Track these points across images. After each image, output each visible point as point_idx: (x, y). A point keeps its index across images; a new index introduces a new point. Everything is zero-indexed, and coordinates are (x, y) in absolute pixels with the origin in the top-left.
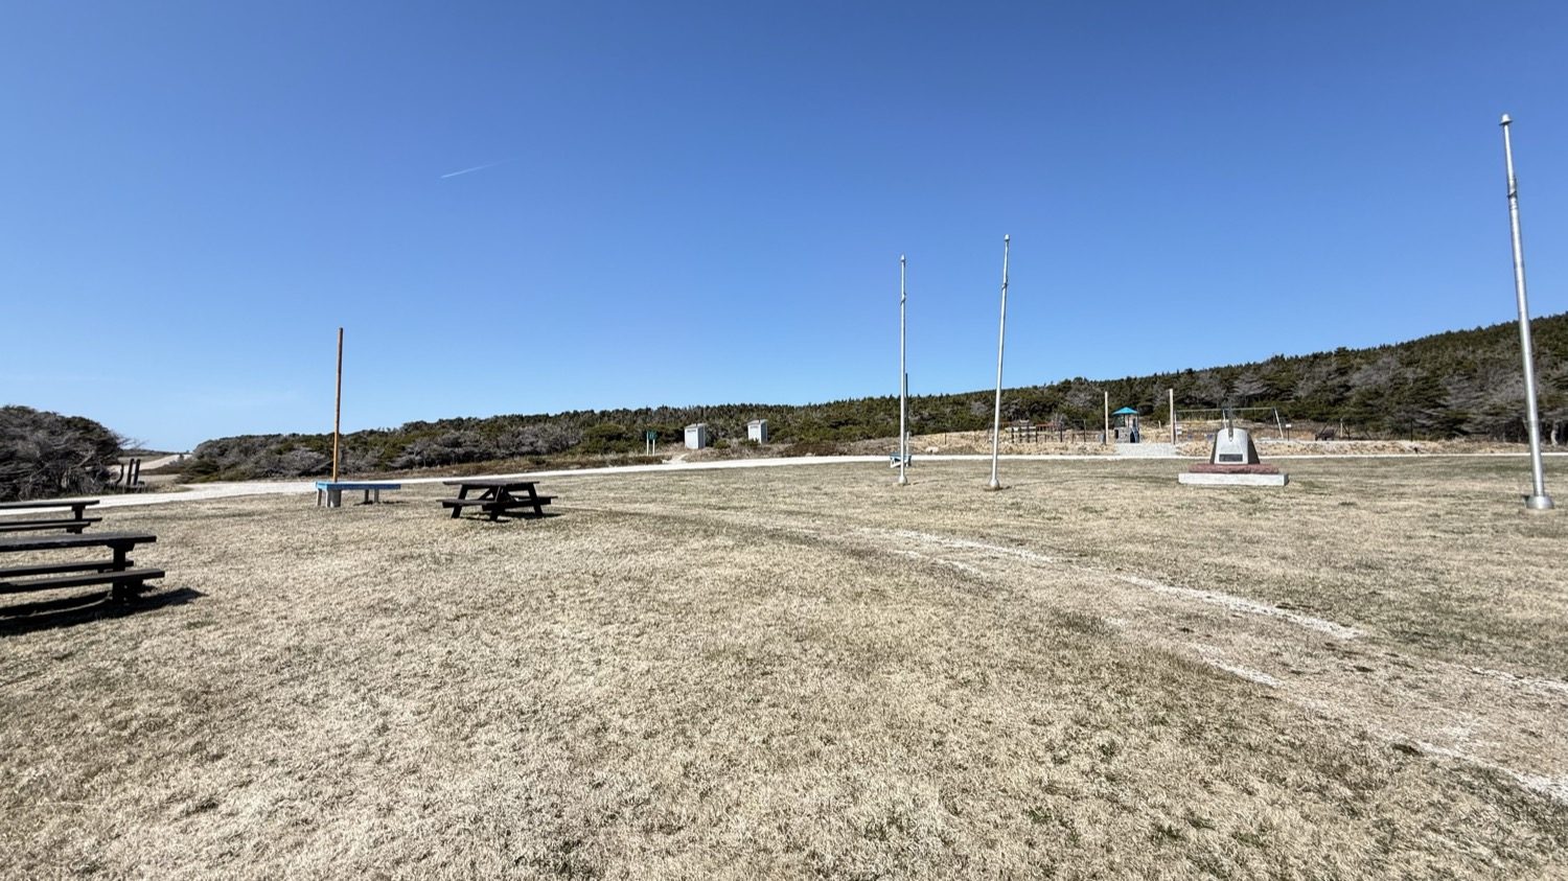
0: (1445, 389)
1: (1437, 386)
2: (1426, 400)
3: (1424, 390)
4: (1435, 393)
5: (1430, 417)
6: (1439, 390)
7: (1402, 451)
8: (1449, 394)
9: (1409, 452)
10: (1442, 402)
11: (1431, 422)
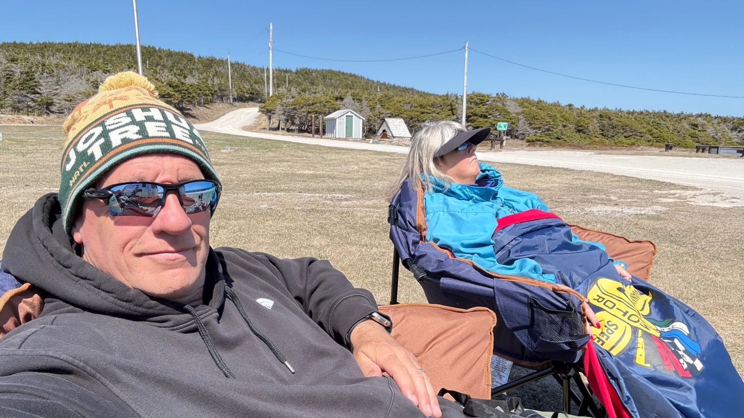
0: (39, 82)
1: (34, 79)
2: (30, 88)
3: (27, 81)
4: (34, 84)
5: (33, 100)
6: (36, 82)
7: (25, 122)
8: (41, 85)
9: (29, 123)
10: (38, 90)
11: (34, 104)
